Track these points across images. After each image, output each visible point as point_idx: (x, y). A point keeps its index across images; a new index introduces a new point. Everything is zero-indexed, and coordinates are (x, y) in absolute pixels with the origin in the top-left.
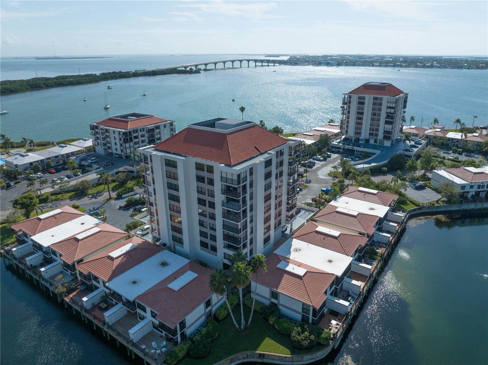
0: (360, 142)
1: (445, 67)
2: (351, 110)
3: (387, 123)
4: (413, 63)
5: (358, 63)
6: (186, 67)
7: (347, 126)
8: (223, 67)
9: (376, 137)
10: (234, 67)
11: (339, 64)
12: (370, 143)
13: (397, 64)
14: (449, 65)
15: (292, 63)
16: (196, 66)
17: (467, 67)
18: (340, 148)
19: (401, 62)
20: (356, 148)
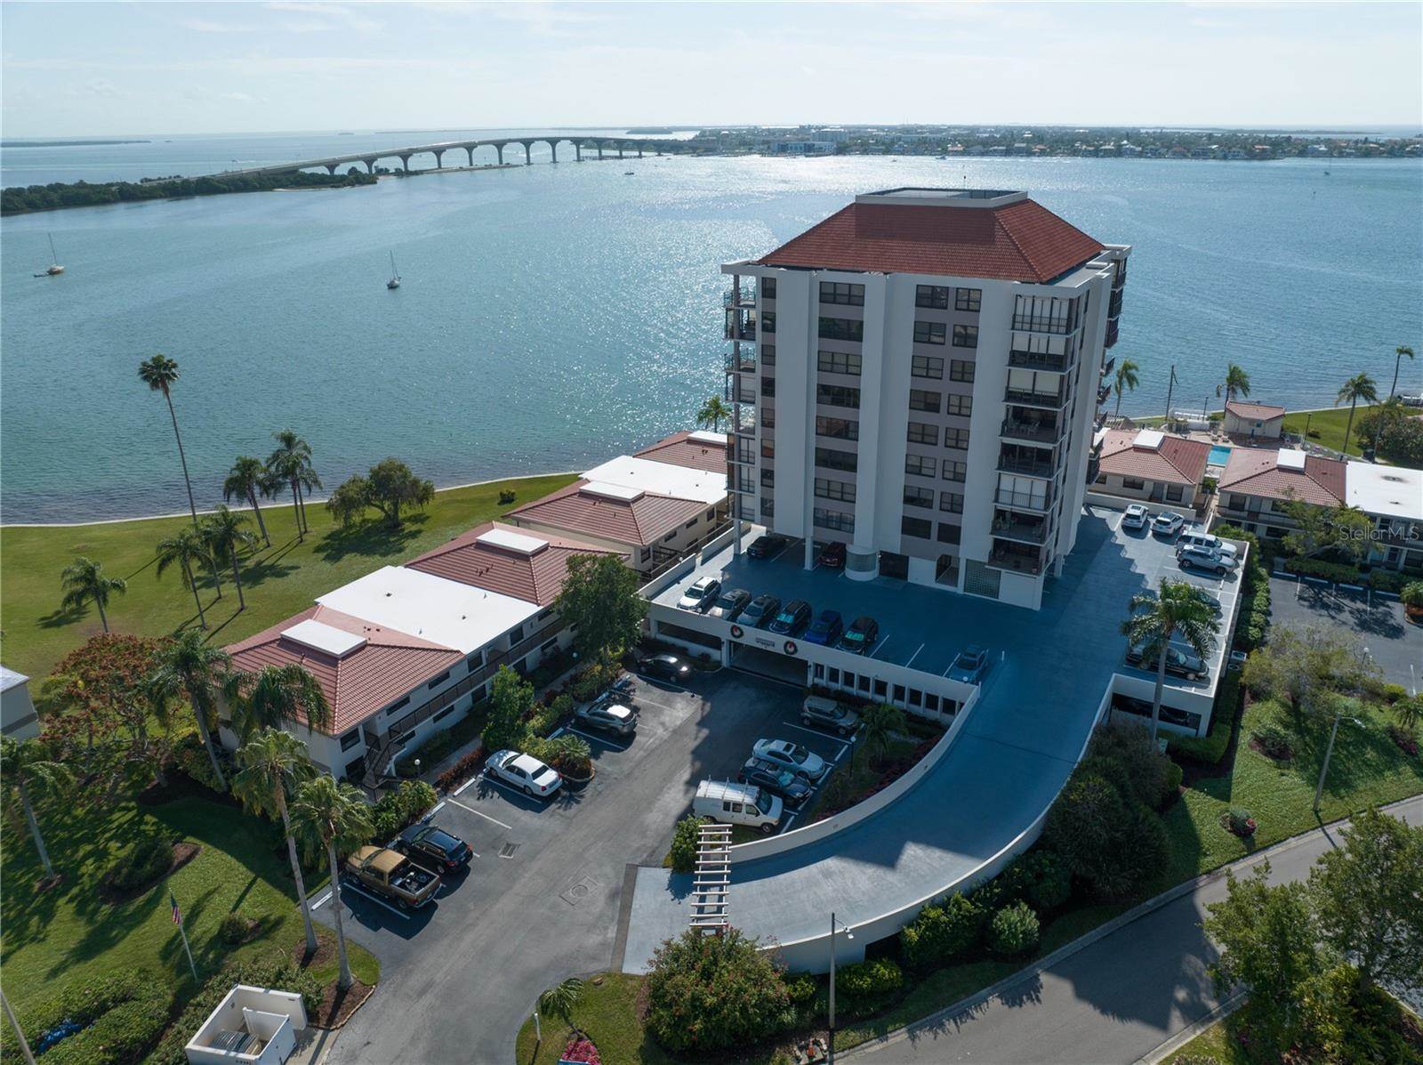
0: (853, 574)
1: (1156, 154)
2: (780, 374)
3: (1012, 459)
4: (1062, 142)
5: (900, 146)
6: (332, 166)
7: (767, 475)
8: (466, 165)
9: (946, 548)
10: (504, 162)
11: (842, 150)
12: (910, 579)
13: (1016, 145)
14: (1169, 148)
15: (698, 148)
16: (369, 161)
17: (1221, 155)
18: (715, 643)
19: (1027, 140)
20: (810, 651)
